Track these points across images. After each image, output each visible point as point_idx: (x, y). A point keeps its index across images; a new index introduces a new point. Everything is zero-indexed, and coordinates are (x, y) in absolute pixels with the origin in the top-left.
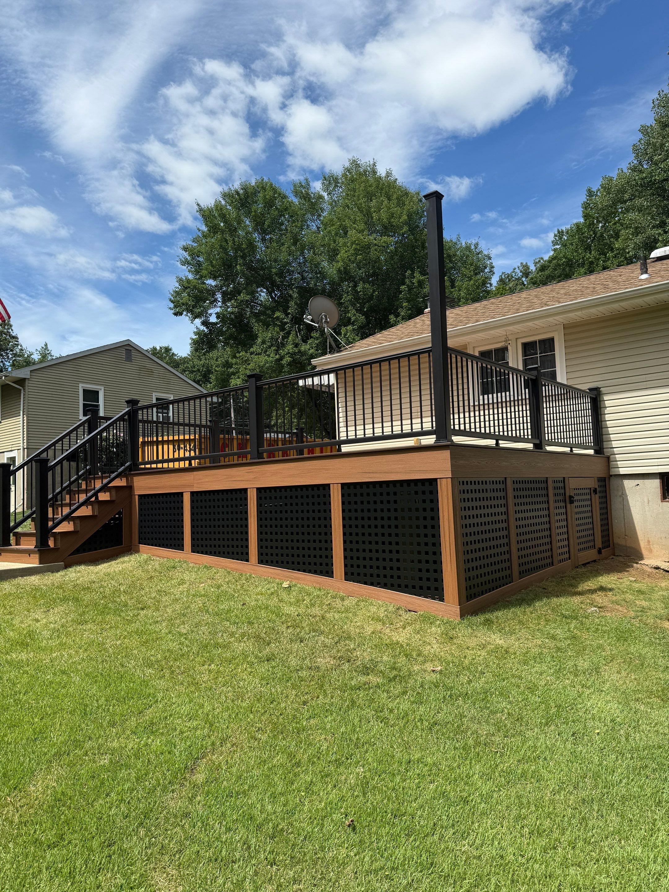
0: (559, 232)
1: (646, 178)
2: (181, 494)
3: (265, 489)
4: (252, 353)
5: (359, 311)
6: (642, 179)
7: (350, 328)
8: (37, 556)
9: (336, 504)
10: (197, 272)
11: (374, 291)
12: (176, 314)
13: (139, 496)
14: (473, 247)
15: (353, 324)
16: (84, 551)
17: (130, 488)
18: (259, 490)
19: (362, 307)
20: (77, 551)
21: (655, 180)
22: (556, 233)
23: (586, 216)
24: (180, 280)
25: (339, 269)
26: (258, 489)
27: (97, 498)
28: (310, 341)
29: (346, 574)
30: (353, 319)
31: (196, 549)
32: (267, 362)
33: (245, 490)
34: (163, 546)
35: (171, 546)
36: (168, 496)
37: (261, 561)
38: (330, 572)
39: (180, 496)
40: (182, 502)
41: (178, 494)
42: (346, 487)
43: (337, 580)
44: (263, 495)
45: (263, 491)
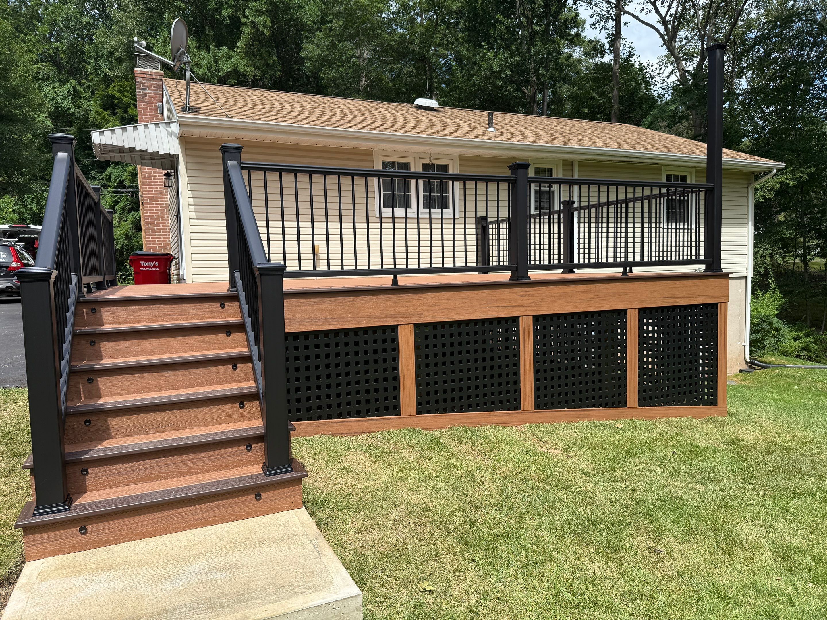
2: (394, 329)
3: (545, 317)
9: (633, 330)
18: (536, 318)
26: (534, 316)
29: (639, 400)
33: (516, 319)
34: (349, 415)
35: (368, 413)
36: (361, 333)
37: (538, 406)
38: (622, 403)
39: (389, 331)
40: (395, 340)
41: (384, 329)
42: (642, 312)
43: (631, 408)
44: (541, 323)
45: (541, 319)
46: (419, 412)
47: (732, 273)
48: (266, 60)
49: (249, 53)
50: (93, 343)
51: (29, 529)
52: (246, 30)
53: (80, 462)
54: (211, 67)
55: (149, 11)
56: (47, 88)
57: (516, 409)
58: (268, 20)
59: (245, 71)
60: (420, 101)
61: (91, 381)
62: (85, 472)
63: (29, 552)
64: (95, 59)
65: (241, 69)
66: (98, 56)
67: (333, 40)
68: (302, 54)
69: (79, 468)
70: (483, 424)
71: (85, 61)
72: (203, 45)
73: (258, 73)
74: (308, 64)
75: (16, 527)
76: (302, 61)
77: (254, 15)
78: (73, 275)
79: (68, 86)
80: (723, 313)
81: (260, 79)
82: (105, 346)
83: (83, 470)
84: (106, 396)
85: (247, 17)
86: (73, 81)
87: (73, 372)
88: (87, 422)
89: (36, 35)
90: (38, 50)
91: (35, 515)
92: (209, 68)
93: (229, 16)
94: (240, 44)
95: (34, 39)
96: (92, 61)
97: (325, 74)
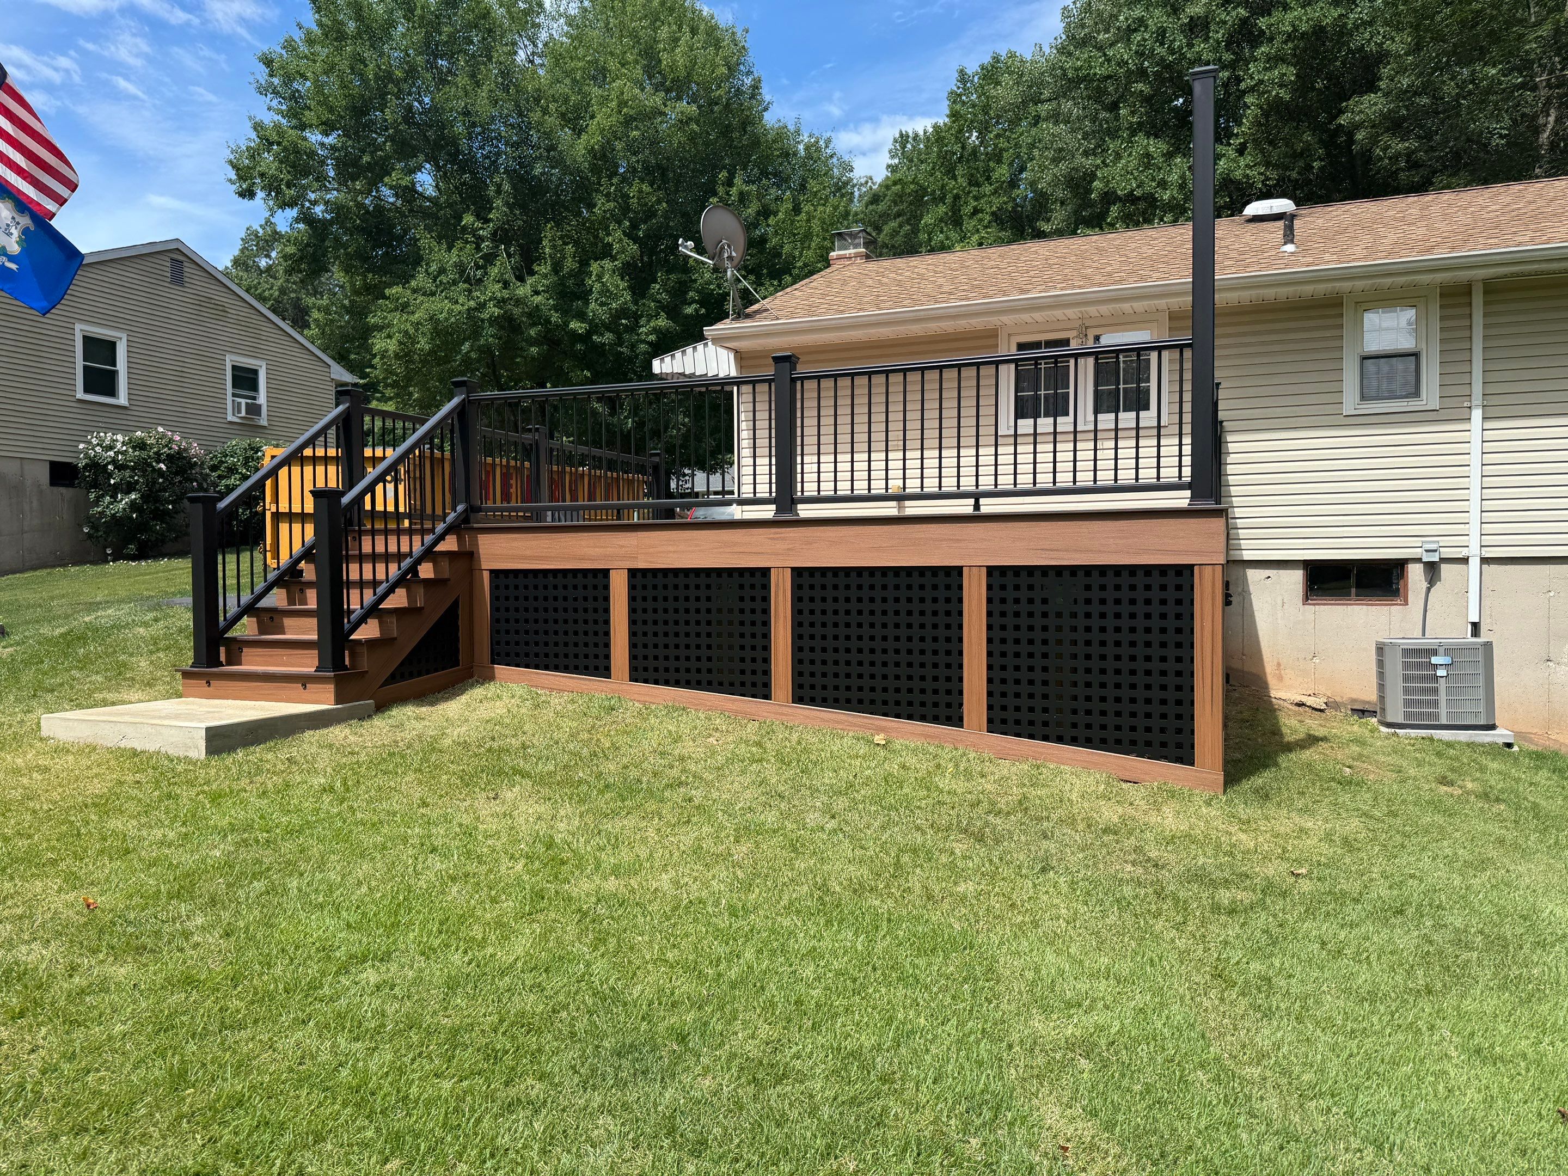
0: (901, 135)
1: (1080, 68)
2: (605, 573)
3: (812, 571)
4: (415, 291)
5: (631, 235)
6: (1076, 70)
7: (607, 264)
8: (331, 687)
9: (974, 603)
10: (292, 114)
11: (659, 201)
12: (242, 194)
13: (492, 571)
14: (822, 143)
15: (614, 259)
16: (403, 677)
17: (468, 557)
18: (798, 572)
19: (634, 226)
20: (392, 679)
21: (1095, 74)
22: (897, 135)
23: (954, 115)
24: (258, 127)
25: (593, 148)
26: (793, 569)
27: (416, 573)
28: (530, 280)
29: (990, 721)
30: (616, 246)
31: (640, 673)
32: (450, 312)
33: (765, 572)
35: (576, 670)
36: (570, 576)
37: (798, 699)
38: (955, 719)
39: (600, 576)
40: (607, 587)
41: (595, 572)
42: (995, 573)
43: (972, 730)
44: (806, 580)
45: (806, 574)
46: (633, 679)
48: (1292, 145)
49: (1261, 139)
53: (236, 641)
55: (1107, 111)
57: (764, 696)
62: (240, 650)
63: (185, 691)
69: (237, 647)
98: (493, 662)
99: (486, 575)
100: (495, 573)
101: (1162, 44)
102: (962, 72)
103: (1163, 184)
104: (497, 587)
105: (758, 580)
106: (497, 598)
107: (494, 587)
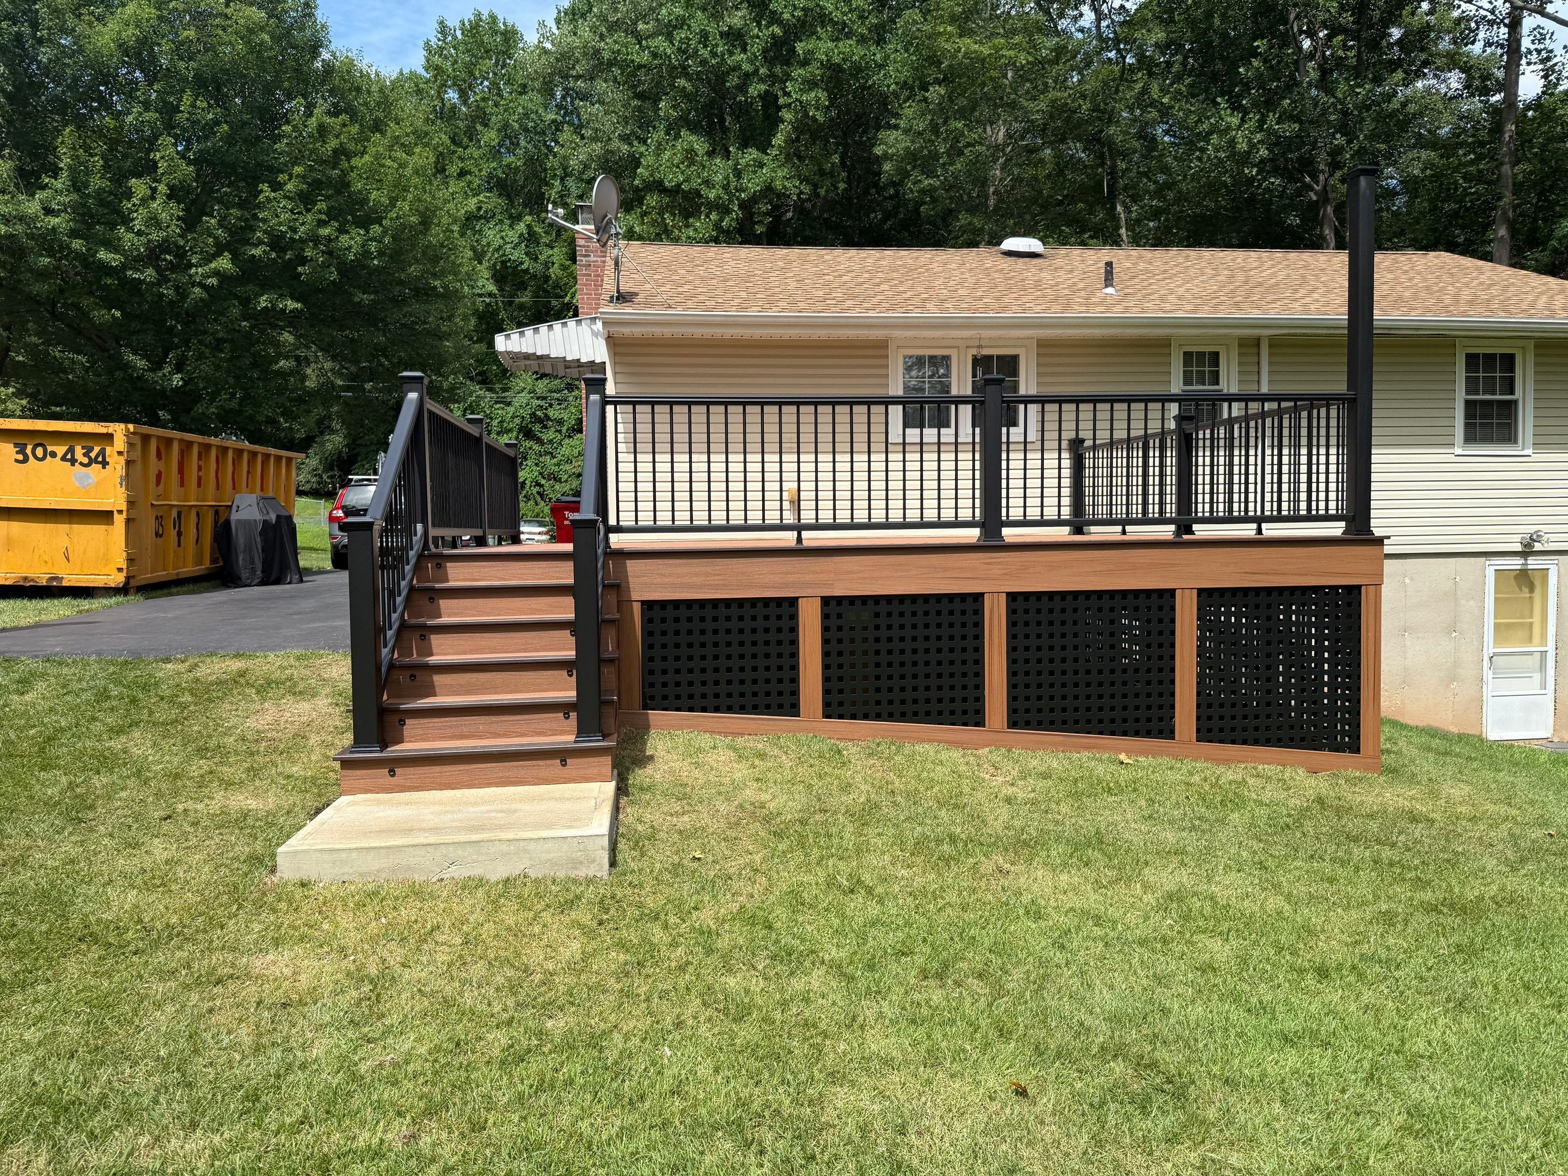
2: (793, 601)
3: (1027, 596)
9: (1186, 623)
13: (644, 603)
18: (1013, 597)
26: (1008, 594)
29: (1198, 731)
31: (834, 708)
33: (978, 597)
34: (730, 709)
35: (755, 710)
36: (748, 605)
37: (1013, 724)
38: (1166, 732)
39: (785, 605)
40: (794, 617)
41: (779, 601)
42: (1205, 595)
43: (1182, 742)
44: (1020, 604)
45: (1020, 599)
46: (827, 716)
47: (1388, 537)
48: (819, 164)
49: (793, 154)
50: (432, 600)
51: (347, 764)
52: (787, 115)
53: (397, 711)
54: (728, 183)
55: (639, 99)
56: (490, 232)
57: (977, 724)
58: (823, 95)
59: (784, 187)
60: (1012, 243)
61: (423, 637)
62: (402, 723)
63: (345, 784)
64: (562, 179)
65: (778, 184)
66: (566, 175)
67: (932, 120)
68: (878, 151)
69: (397, 718)
70: (921, 741)
71: (547, 184)
72: (719, 149)
73: (806, 189)
74: (887, 167)
75: (335, 759)
76: (879, 160)
77: (801, 90)
78: (419, 527)
79: (521, 227)
80: (1372, 602)
81: (809, 200)
82: (444, 603)
83: (401, 720)
84: (438, 654)
85: (788, 94)
86: (528, 218)
87: (403, 626)
88: (413, 677)
89: (480, 147)
90: (480, 171)
91: (351, 752)
92: (726, 187)
93: (759, 95)
94: (779, 140)
95: (476, 154)
96: (557, 183)
97: (914, 184)
98: (646, 707)
99: (637, 608)
100: (648, 605)
101: (705, 46)
102: (442, 24)
103: (707, 182)
104: (651, 621)
105: (969, 605)
106: (651, 634)
107: (647, 621)
